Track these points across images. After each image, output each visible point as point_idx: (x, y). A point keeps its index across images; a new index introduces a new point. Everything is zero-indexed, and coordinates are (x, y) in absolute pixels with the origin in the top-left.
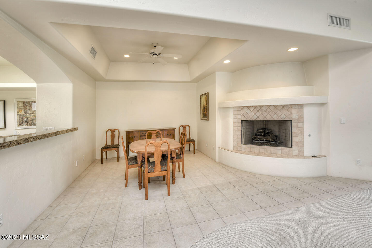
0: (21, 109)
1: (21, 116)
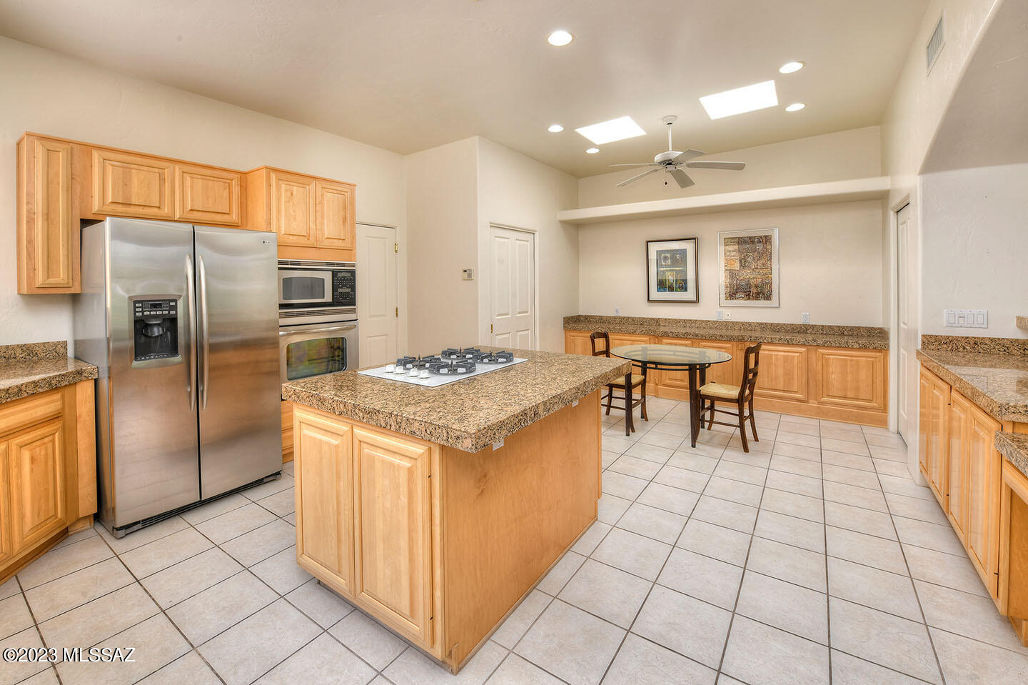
0: (733, 256)
1: (732, 274)
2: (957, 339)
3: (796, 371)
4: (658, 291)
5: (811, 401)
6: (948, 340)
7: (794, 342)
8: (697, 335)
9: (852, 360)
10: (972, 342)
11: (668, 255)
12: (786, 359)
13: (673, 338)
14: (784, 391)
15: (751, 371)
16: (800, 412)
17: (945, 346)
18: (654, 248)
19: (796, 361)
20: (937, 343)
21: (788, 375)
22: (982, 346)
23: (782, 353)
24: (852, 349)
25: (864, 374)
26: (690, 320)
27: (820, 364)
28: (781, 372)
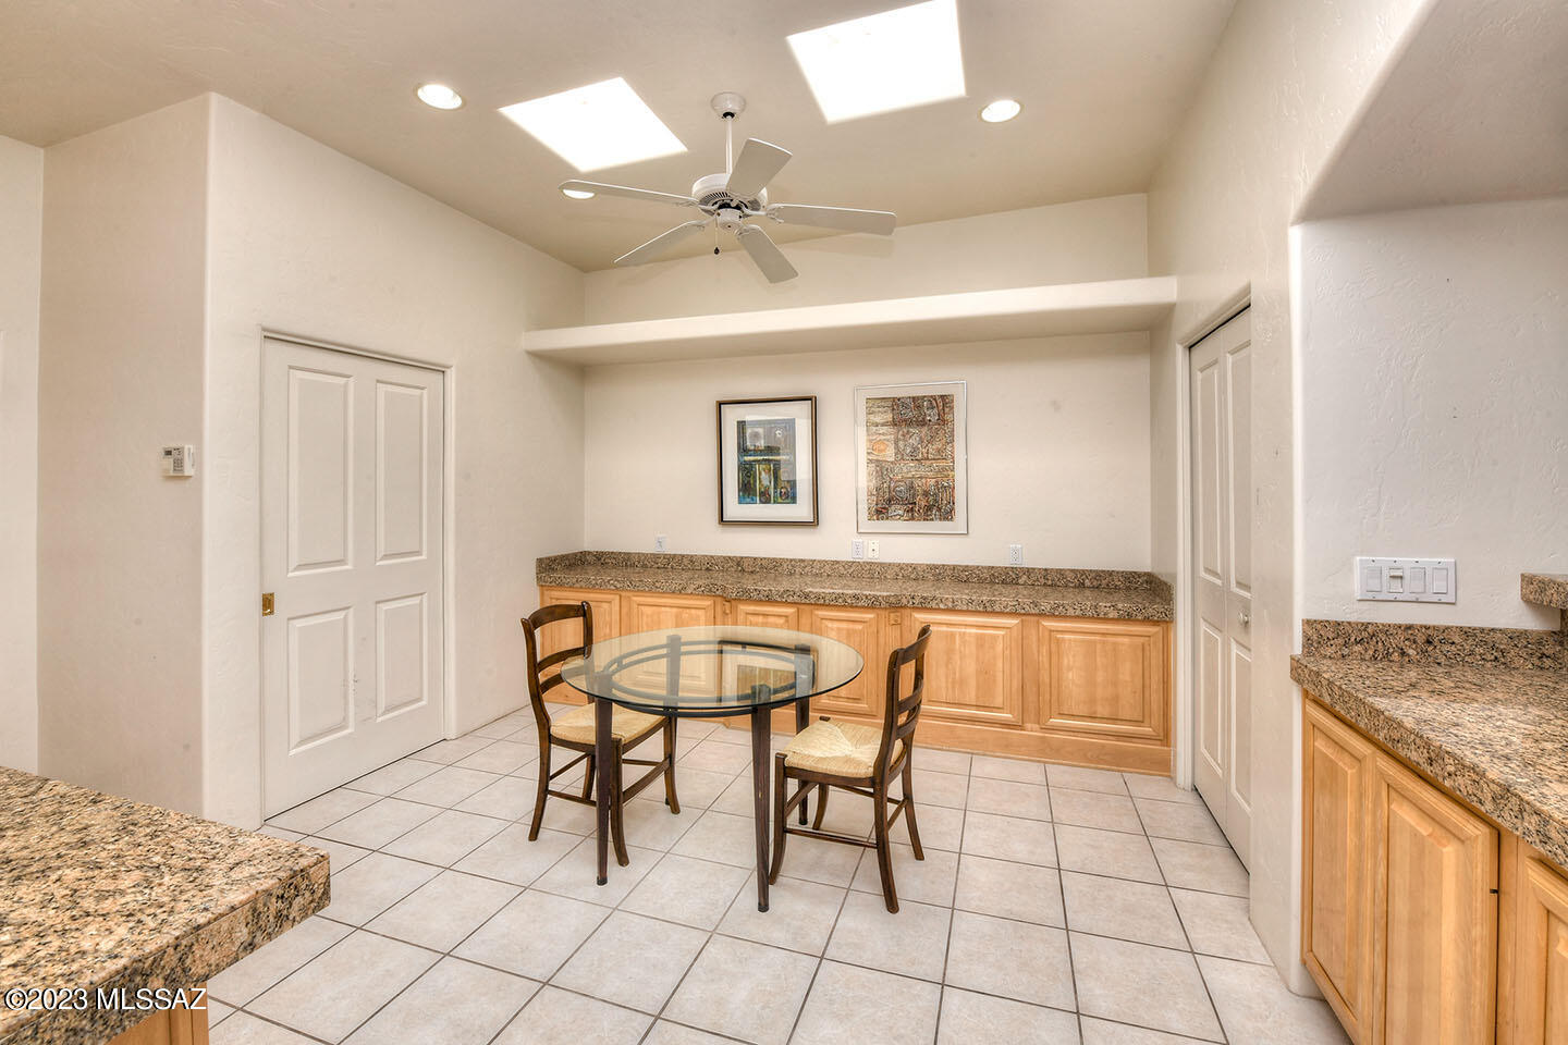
0: (883, 434)
1: (880, 469)
2: (1387, 630)
3: (1000, 664)
4: (740, 503)
5: (1028, 726)
6: (1365, 634)
7: (997, 608)
8: (807, 596)
9: (1104, 642)
10: (1421, 639)
11: (761, 431)
12: (980, 640)
13: (760, 602)
14: (978, 707)
15: (902, 706)
16: (1006, 749)
17: (1358, 648)
18: (732, 415)
19: (1000, 647)
20: (1341, 641)
21: (985, 674)
22: (1446, 648)
23: (974, 631)
24: (1106, 620)
25: (1127, 671)
26: (803, 561)
27: (1044, 650)
28: (971, 667)
